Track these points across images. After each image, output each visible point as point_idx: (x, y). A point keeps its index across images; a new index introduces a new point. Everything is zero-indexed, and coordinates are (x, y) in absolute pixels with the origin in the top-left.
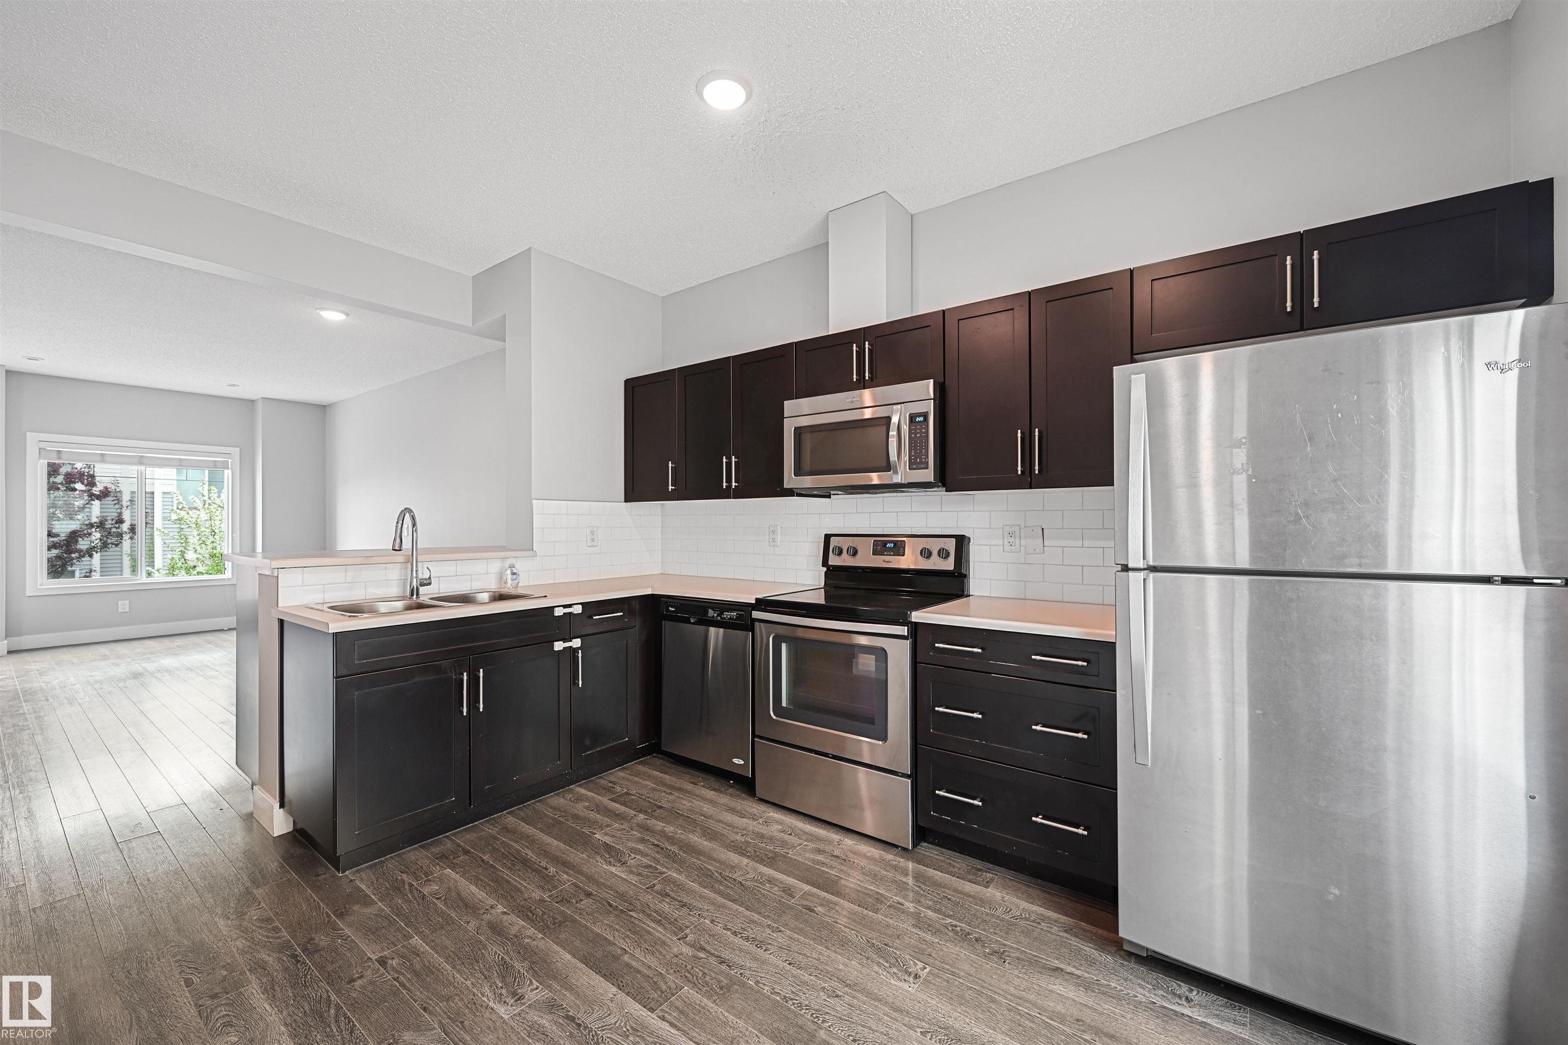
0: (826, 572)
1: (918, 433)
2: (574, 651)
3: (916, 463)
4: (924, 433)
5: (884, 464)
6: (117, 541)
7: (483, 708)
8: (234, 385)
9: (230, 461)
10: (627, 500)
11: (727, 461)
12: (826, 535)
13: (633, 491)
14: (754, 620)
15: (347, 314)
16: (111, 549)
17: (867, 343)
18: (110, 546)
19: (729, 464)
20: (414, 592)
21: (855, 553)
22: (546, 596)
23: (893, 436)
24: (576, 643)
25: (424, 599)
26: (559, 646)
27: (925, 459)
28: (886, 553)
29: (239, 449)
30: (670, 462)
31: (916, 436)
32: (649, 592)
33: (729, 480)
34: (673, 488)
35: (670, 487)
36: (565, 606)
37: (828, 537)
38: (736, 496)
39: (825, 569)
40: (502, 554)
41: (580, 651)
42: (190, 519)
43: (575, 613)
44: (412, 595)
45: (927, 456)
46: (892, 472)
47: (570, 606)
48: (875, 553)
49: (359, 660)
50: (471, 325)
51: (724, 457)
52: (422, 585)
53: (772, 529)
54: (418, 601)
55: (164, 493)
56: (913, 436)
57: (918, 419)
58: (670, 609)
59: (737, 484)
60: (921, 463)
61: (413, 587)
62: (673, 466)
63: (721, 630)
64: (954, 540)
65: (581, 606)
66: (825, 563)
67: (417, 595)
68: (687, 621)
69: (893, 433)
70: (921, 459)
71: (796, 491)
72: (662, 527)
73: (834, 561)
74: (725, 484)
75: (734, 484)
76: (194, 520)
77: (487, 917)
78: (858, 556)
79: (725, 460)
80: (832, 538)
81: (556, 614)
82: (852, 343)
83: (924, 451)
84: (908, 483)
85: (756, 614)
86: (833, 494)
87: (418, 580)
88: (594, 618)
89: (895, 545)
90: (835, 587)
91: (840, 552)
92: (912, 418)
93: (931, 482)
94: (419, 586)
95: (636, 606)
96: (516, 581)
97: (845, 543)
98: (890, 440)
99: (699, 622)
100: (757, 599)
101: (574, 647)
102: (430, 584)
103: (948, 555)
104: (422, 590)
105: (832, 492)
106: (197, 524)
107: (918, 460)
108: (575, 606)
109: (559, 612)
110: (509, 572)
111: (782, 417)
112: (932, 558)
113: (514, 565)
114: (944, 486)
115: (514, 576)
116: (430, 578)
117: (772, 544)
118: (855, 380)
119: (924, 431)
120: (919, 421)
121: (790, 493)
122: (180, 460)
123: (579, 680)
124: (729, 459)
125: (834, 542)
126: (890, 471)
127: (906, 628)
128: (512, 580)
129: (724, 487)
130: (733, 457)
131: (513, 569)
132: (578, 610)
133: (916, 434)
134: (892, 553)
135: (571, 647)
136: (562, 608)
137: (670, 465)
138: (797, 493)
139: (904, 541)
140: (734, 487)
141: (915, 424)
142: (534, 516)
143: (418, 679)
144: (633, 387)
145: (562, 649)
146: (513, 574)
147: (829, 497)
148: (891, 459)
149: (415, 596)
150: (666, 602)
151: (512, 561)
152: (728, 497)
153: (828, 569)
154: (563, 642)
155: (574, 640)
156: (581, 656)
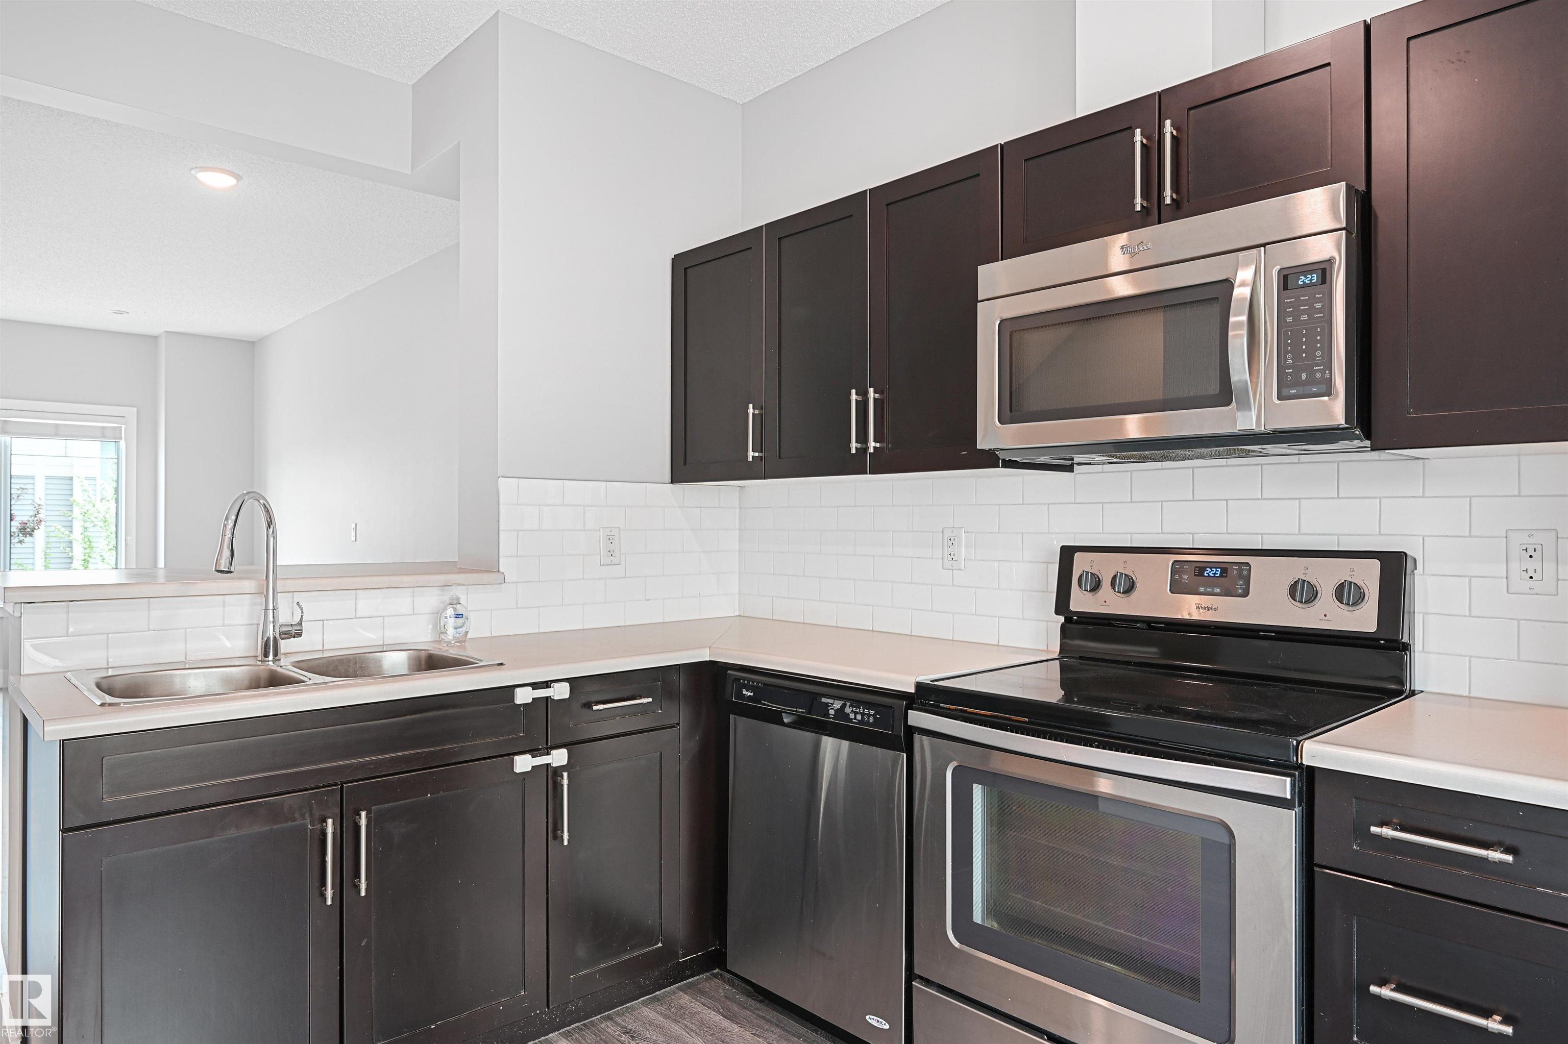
0: (1063, 626)
1: (1304, 312)
2: (556, 772)
3: (1297, 383)
4: (1320, 311)
5: (1215, 388)
7: (367, 889)
8: (121, 313)
9: (123, 427)
10: (676, 477)
11: (860, 398)
12: (1063, 548)
13: (685, 464)
14: (911, 731)
15: (238, 177)
17: (1168, 123)
19: (862, 407)
20: (270, 648)
21: (1130, 588)
22: (501, 664)
23: (1239, 325)
24: (559, 757)
25: (285, 666)
26: (523, 763)
27: (1323, 372)
28: (1202, 589)
29: (135, 409)
30: (751, 406)
31: (1296, 318)
32: (704, 655)
33: (862, 437)
34: (756, 454)
35: (751, 454)
36: (535, 686)
37: (1067, 554)
38: (877, 469)
39: (1062, 619)
40: (441, 578)
41: (565, 774)
42: (96, 515)
43: (556, 698)
44: (266, 655)
45: (1329, 366)
46: (1234, 403)
47: (547, 684)
48: (1177, 587)
49: (112, 794)
50: (410, 173)
51: (854, 391)
52: (287, 635)
53: (948, 534)
54: (275, 668)
56: (1289, 319)
57: (1302, 280)
58: (744, 692)
59: (878, 445)
60: (1311, 381)
61: (269, 638)
62: (757, 412)
63: (845, 744)
64: (1376, 564)
65: (567, 684)
66: (1062, 605)
67: (276, 654)
68: (775, 718)
69: (1238, 318)
70: (1311, 373)
71: (1002, 455)
72: (740, 529)
73: (1081, 602)
74: (854, 445)
75: (872, 445)
76: (101, 516)
78: (1135, 594)
79: (854, 397)
80: (1077, 556)
81: (518, 701)
82: (1130, 129)
83: (1319, 353)
84: (1275, 432)
85: (917, 718)
86: (1079, 464)
87: (277, 627)
88: (595, 708)
89: (1224, 571)
90: (1081, 658)
91: (1096, 586)
92: (1286, 279)
93: (1337, 428)
94: (278, 636)
95: (682, 683)
96: (463, 630)
97: (1106, 567)
98: (1230, 334)
99: (801, 723)
100: (919, 686)
101: (554, 765)
102: (299, 634)
103: (1360, 597)
104: (285, 645)
105: (1078, 459)
106: (105, 521)
107: (1304, 376)
108: (556, 685)
109: (523, 696)
110: (450, 612)
111: (974, 300)
112: (1318, 604)
113: (458, 599)
114: (1368, 437)
115: (460, 621)
116: (300, 623)
117: (948, 564)
118: (1138, 208)
119: (1318, 306)
120: (1305, 286)
121: (989, 459)
123: (563, 832)
124: (865, 394)
125: (1081, 563)
126: (1228, 403)
127: (1288, 780)
128: (456, 628)
129: (854, 451)
130: (871, 390)
131: (458, 606)
132: (561, 692)
133: (1296, 316)
134: (1217, 590)
135: (548, 765)
136: (530, 688)
137: (751, 411)
138: (1004, 460)
139: (1247, 564)
140: (871, 450)
141: (1297, 292)
142: (501, 507)
143: (232, 833)
144: (686, 269)
145: (530, 769)
146: (458, 616)
147: (1070, 469)
148: (1234, 378)
149: (271, 657)
150: (737, 680)
151: (459, 592)
152: (860, 470)
153: (1068, 620)
154: (531, 756)
155: (554, 752)
156: (568, 783)
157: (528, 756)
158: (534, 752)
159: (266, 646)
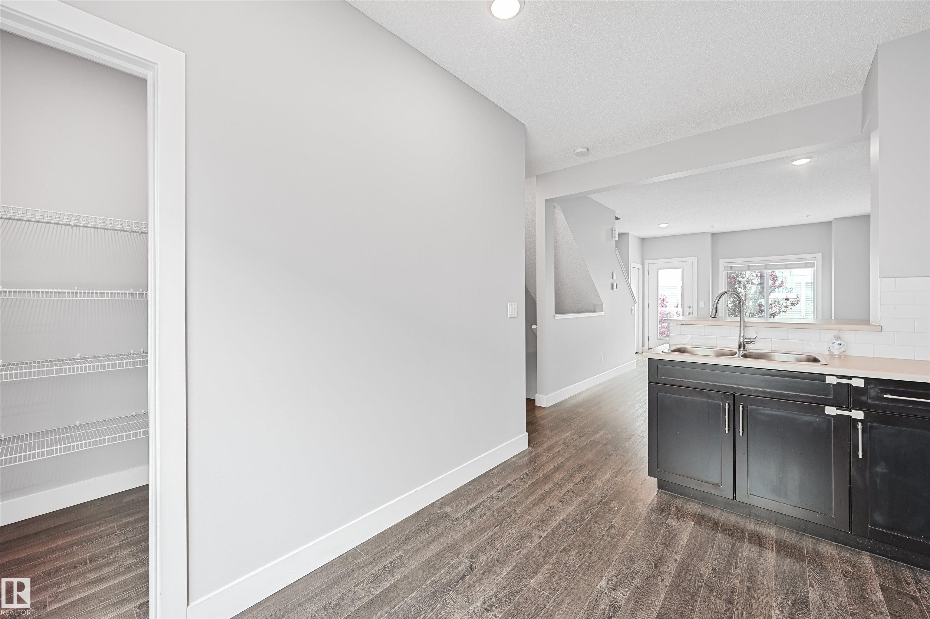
2: (855, 421)
6: (785, 310)
7: (742, 434)
8: (807, 216)
9: (815, 262)
16: (782, 315)
18: (782, 312)
24: (857, 414)
25: (749, 352)
26: (831, 411)
29: (821, 254)
36: (838, 377)
41: (860, 424)
43: (854, 385)
44: (740, 348)
47: (850, 378)
49: (660, 376)
52: (748, 342)
55: (806, 283)
61: (741, 343)
65: (863, 380)
67: (744, 348)
77: (666, 553)
81: (827, 381)
87: (744, 339)
88: (886, 396)
101: (853, 417)
102: (754, 342)
104: (748, 346)
108: (855, 379)
109: (831, 380)
110: (832, 342)
116: (755, 339)
122: (786, 264)
123: (858, 452)
128: (835, 349)
132: (858, 383)
135: (848, 416)
136: (836, 377)
145: (836, 414)
146: (838, 344)
149: (742, 349)
154: (836, 409)
155: (853, 411)
156: (861, 428)
157: (835, 408)
158: (839, 407)
159: (740, 345)
